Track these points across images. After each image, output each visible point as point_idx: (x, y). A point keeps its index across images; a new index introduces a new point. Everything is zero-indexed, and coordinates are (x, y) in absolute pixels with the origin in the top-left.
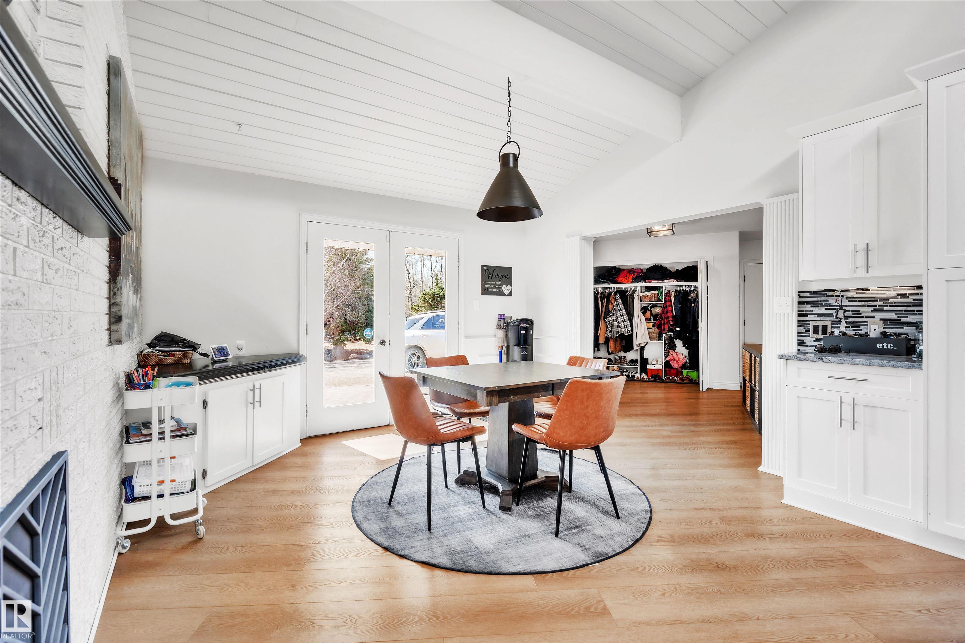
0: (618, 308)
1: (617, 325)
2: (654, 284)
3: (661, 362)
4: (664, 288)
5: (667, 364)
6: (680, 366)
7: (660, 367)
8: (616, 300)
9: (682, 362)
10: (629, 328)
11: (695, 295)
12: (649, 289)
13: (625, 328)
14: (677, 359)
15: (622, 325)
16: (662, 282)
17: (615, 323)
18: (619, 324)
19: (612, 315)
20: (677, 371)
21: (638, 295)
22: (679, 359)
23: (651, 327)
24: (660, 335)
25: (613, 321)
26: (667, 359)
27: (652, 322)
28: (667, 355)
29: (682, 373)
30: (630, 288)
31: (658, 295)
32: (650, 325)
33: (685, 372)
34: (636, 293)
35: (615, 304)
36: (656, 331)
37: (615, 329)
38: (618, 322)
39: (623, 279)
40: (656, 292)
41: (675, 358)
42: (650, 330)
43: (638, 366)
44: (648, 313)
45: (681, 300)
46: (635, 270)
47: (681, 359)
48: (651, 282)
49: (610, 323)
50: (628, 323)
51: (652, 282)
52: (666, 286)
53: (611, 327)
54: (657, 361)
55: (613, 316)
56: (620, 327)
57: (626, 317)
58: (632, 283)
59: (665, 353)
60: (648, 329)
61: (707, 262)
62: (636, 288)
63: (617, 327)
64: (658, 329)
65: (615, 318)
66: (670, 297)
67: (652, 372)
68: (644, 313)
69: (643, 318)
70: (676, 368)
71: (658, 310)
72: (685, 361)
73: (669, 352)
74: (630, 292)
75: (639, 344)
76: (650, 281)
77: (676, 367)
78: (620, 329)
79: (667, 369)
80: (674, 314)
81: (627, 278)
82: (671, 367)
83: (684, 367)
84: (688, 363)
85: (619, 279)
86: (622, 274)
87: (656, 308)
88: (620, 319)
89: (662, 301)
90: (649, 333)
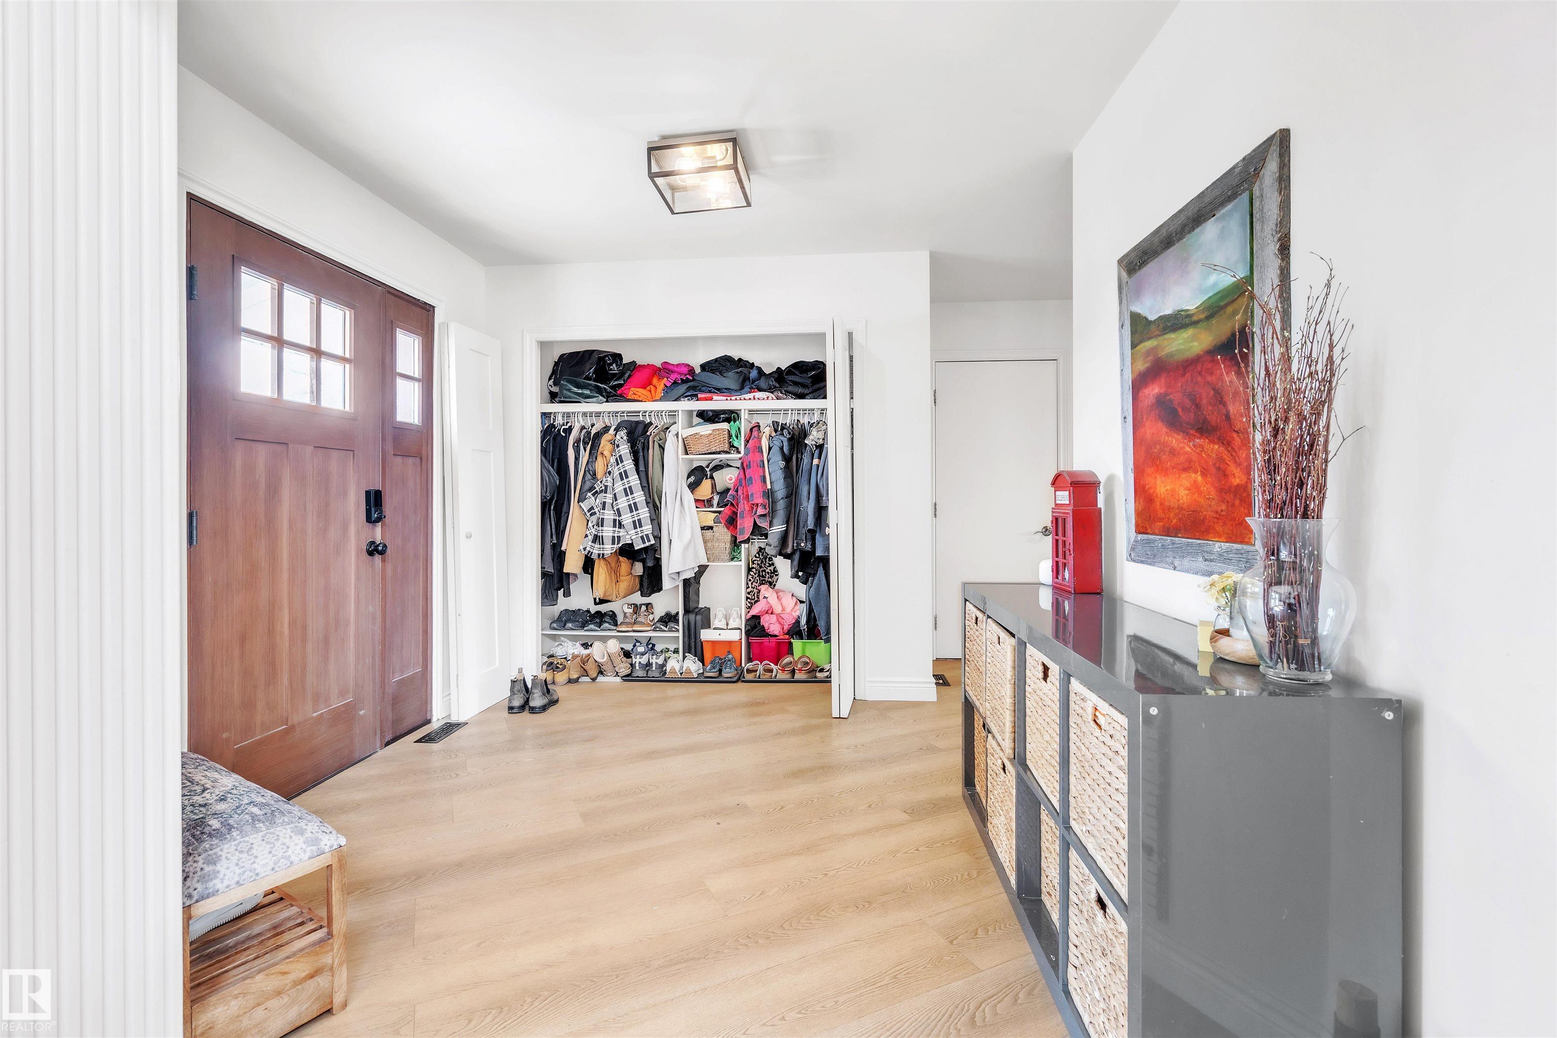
0: (619, 469)
1: (615, 520)
2: (719, 403)
3: (739, 621)
4: (744, 416)
5: (754, 626)
6: (786, 627)
7: (734, 636)
8: (615, 445)
9: (791, 618)
10: (647, 528)
11: (821, 435)
12: (708, 417)
13: (635, 528)
14: (778, 609)
15: (627, 518)
16: (738, 398)
17: (609, 515)
18: (620, 515)
19: (601, 491)
20: (779, 644)
21: (677, 435)
22: (783, 609)
23: (711, 523)
24: (735, 544)
25: (604, 508)
26: (755, 611)
27: (715, 509)
28: (752, 599)
29: (790, 650)
30: (659, 413)
31: (730, 436)
32: (709, 519)
33: (797, 644)
34: (673, 429)
35: (613, 460)
36: (723, 534)
37: (608, 532)
38: (618, 510)
39: (640, 390)
40: (725, 425)
41: (774, 607)
42: (709, 533)
43: (678, 631)
44: (706, 484)
45: (786, 449)
46: (671, 367)
47: (788, 610)
48: (711, 399)
49: (595, 513)
50: (644, 513)
51: (715, 398)
52: (751, 412)
53: (598, 525)
54: (727, 618)
55: (606, 492)
56: (621, 526)
57: (639, 496)
58: (661, 400)
59: (749, 593)
60: (703, 528)
61: (850, 335)
62: (673, 414)
63: (614, 526)
64: (728, 528)
65: (609, 498)
66: (759, 439)
67: (713, 652)
68: (693, 487)
69: (689, 497)
70: (776, 636)
71: (726, 478)
72: (798, 613)
73: (759, 592)
74: (656, 426)
75: (678, 573)
76: (708, 395)
77: (776, 633)
78: (622, 533)
79: (754, 640)
80: (769, 487)
81: (652, 388)
82: (763, 633)
83: (795, 631)
84: (803, 621)
85: (633, 392)
86: (639, 376)
87: (725, 471)
88: (623, 503)
89: (739, 452)
90: (705, 542)
